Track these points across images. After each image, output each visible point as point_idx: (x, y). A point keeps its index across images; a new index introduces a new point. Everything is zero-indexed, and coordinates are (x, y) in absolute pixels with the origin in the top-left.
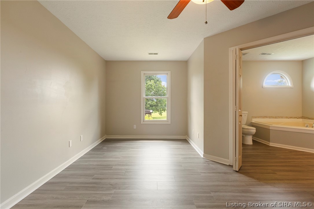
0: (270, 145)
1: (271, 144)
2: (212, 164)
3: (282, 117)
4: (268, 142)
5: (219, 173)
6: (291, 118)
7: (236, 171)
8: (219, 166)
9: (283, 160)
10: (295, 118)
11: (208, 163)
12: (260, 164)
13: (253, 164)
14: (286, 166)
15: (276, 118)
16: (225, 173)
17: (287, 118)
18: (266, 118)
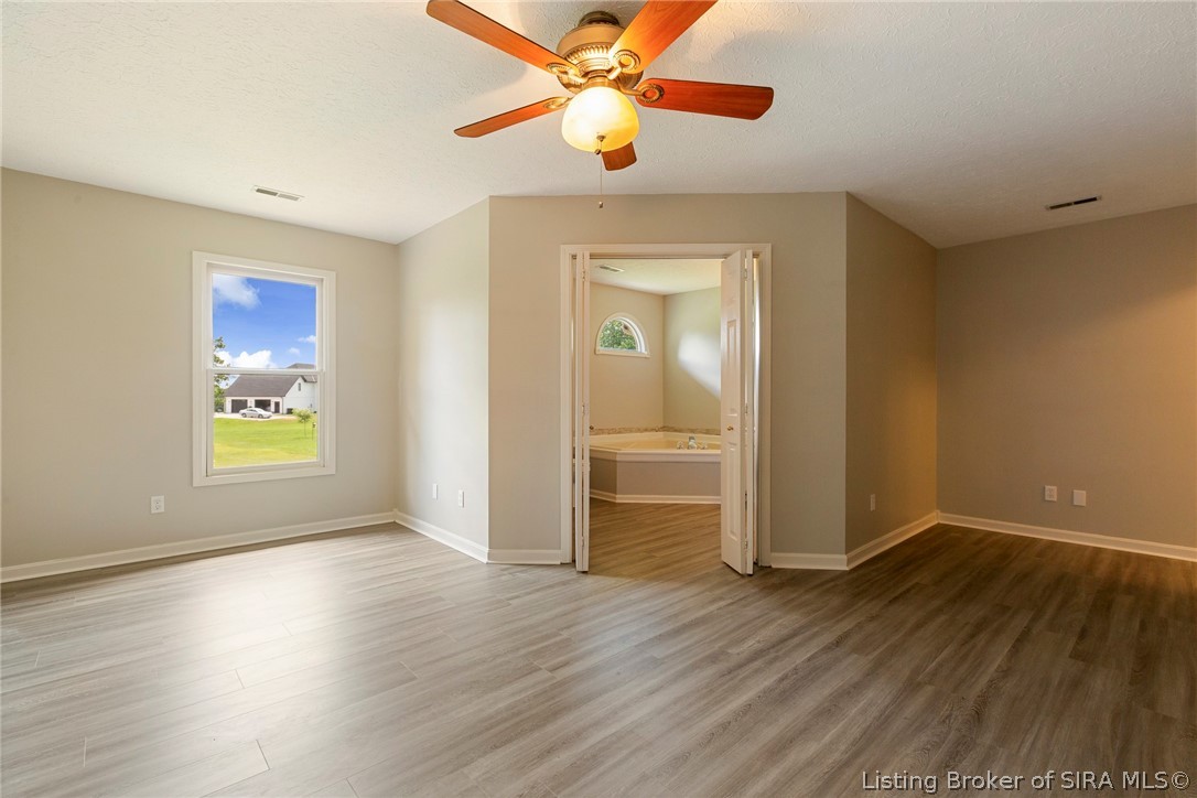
0: (618, 501)
1: (620, 499)
2: (521, 572)
3: (630, 430)
4: (613, 495)
5: (551, 587)
6: (646, 430)
7: (584, 572)
8: (539, 572)
9: (654, 528)
10: (652, 430)
11: (511, 571)
12: (621, 546)
13: (608, 549)
14: (663, 538)
15: (620, 432)
16: (564, 583)
17: (639, 430)
18: (603, 433)
